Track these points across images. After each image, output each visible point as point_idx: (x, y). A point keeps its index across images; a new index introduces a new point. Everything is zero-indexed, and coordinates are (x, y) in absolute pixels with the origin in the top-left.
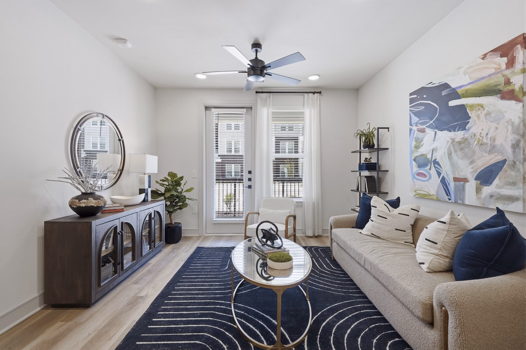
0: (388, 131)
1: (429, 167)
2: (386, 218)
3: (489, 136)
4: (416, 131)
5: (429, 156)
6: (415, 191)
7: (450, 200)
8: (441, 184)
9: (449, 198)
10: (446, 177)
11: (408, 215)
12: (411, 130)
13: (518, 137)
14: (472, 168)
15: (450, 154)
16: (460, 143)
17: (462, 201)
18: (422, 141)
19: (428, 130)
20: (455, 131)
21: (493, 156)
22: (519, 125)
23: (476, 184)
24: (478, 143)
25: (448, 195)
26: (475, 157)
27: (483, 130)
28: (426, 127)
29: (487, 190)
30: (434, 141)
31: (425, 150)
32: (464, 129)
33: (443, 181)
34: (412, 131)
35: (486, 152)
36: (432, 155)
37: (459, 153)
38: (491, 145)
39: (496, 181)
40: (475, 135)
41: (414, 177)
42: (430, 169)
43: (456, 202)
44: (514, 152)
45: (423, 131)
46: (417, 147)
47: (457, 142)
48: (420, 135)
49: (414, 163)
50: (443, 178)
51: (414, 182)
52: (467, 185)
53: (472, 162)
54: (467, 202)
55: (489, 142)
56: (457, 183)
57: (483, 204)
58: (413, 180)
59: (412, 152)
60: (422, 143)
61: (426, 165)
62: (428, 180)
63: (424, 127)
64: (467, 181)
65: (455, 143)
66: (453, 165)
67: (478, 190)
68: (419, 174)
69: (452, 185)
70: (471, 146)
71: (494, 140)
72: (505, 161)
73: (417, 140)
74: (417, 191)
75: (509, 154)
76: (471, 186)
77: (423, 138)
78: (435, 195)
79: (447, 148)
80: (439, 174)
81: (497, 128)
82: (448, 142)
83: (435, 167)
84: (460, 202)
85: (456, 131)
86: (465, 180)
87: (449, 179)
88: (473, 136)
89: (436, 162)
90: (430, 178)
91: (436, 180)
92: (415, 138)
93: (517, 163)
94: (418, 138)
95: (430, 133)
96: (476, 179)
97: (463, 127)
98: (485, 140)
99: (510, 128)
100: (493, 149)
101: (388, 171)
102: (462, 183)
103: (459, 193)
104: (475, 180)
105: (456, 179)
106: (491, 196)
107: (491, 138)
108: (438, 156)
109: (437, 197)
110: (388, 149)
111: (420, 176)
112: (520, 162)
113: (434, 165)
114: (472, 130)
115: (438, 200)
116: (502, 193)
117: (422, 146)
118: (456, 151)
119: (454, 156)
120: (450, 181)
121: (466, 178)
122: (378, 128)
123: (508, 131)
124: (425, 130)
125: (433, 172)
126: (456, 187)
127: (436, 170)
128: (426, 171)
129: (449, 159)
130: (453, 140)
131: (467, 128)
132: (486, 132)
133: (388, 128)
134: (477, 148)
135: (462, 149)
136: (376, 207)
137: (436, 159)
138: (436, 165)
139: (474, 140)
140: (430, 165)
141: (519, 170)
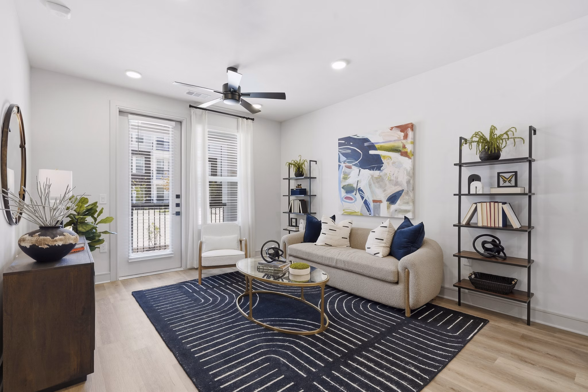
0: (316, 164)
1: (355, 193)
2: (336, 231)
3: (394, 176)
4: (344, 167)
5: (355, 186)
6: (344, 210)
7: (370, 214)
8: (364, 205)
9: (370, 213)
10: (367, 199)
11: (348, 227)
12: (339, 166)
13: (409, 178)
14: (385, 194)
15: (370, 185)
16: (377, 178)
17: (379, 215)
18: (349, 175)
19: (353, 167)
20: (373, 170)
21: (396, 187)
22: (410, 171)
23: (387, 204)
24: (389, 179)
25: (369, 212)
26: (386, 188)
27: (391, 171)
28: (352, 165)
29: (393, 207)
30: (359, 175)
31: (352, 181)
32: (380, 170)
33: (366, 203)
34: (341, 167)
35: (393, 185)
36: (357, 185)
37: (377, 184)
38: (396, 181)
39: (399, 202)
40: (386, 174)
41: (342, 200)
42: (356, 195)
43: (374, 216)
44: (407, 186)
45: (350, 167)
46: (345, 178)
47: (375, 177)
48: (348, 170)
49: (342, 190)
50: (366, 201)
51: (342, 204)
52: (382, 204)
53: (385, 191)
54: (381, 215)
55: (394, 179)
56: (375, 204)
57: (391, 216)
58: (341, 202)
59: (340, 182)
60: (349, 176)
61: (353, 192)
62: (354, 202)
63: (351, 165)
64: (382, 202)
65: (373, 178)
66: (372, 192)
67: (388, 208)
68: (347, 198)
69: (372, 205)
70: (384, 181)
71: (397, 179)
72: (403, 190)
73: (345, 173)
74: (345, 210)
75: (405, 187)
76: (384, 204)
77: (350, 173)
78: (360, 212)
79: (368, 181)
80: (363, 198)
81: (399, 172)
82: (369, 177)
83: (360, 193)
84: (377, 215)
85: (375, 170)
86: (380, 202)
87: (370, 201)
88: (385, 175)
89: (360, 190)
90: (356, 200)
91: (361, 202)
92: (343, 172)
93: (409, 191)
94: (346, 172)
95: (355, 170)
96: (388, 200)
97: (379, 168)
98: (392, 178)
99: (405, 172)
100: (397, 184)
101: (316, 195)
102: (378, 203)
103: (376, 210)
104: (386, 201)
105: (374, 201)
106: (396, 211)
107: (395, 177)
108: (361, 186)
109: (361, 214)
110: (316, 178)
111: (348, 199)
112: (410, 191)
113: (359, 191)
114: (384, 171)
115: (362, 215)
116: (402, 208)
117: (349, 178)
118: (374, 183)
119: (373, 185)
120: (370, 202)
121: (381, 200)
122: (310, 161)
123: (404, 173)
124: (352, 167)
125: (358, 196)
126: (374, 206)
127: (361, 195)
128: (353, 196)
129: (370, 188)
130: (372, 176)
131: (381, 169)
132: (393, 173)
133: (316, 162)
134: (387, 182)
135: (378, 182)
136: (327, 223)
137: (360, 188)
138: (360, 192)
139: (386, 177)
140: (355, 192)
141: (410, 196)
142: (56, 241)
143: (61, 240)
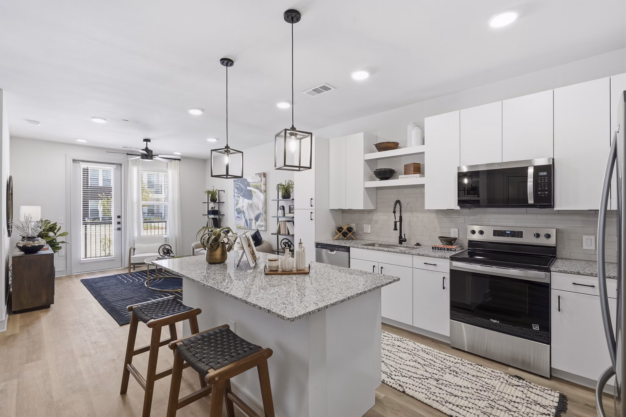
6: (236, 225)
7: (248, 228)
8: (245, 222)
12: (234, 195)
13: (263, 205)
14: (254, 215)
15: (248, 209)
18: (238, 202)
19: (241, 197)
21: (258, 211)
22: (264, 202)
25: (247, 226)
26: (254, 211)
30: (243, 202)
31: (239, 206)
33: (246, 220)
34: (235, 196)
35: (256, 209)
36: (242, 208)
37: (250, 209)
38: (257, 207)
39: (258, 220)
41: (236, 218)
43: (250, 229)
45: (239, 197)
46: (237, 204)
47: (250, 204)
49: (236, 211)
50: (246, 219)
53: (253, 213)
54: (253, 229)
58: (236, 220)
59: (235, 206)
61: (240, 213)
62: (240, 220)
63: (239, 195)
66: (249, 214)
67: (255, 223)
68: (238, 217)
69: (249, 222)
70: (253, 206)
72: (260, 213)
75: (261, 211)
76: (254, 221)
77: (239, 200)
79: (247, 206)
80: (245, 217)
81: (259, 201)
82: (247, 203)
83: (243, 214)
85: (249, 199)
86: (252, 220)
88: (254, 203)
89: (243, 212)
90: (242, 219)
91: (244, 220)
92: (236, 200)
93: (263, 214)
95: (241, 199)
98: (256, 205)
99: (262, 202)
100: (258, 209)
101: (225, 215)
103: (250, 225)
104: (255, 219)
105: (250, 219)
106: (257, 225)
107: (258, 205)
108: (244, 209)
110: (224, 202)
114: (253, 201)
115: (245, 228)
116: (260, 224)
117: (239, 204)
119: (249, 209)
120: (248, 220)
122: (219, 191)
125: (243, 216)
128: (240, 216)
129: (247, 211)
131: (252, 199)
132: (256, 202)
133: (224, 191)
134: (255, 207)
135: (251, 207)
141: (263, 216)
142: (35, 243)
143: (37, 243)
